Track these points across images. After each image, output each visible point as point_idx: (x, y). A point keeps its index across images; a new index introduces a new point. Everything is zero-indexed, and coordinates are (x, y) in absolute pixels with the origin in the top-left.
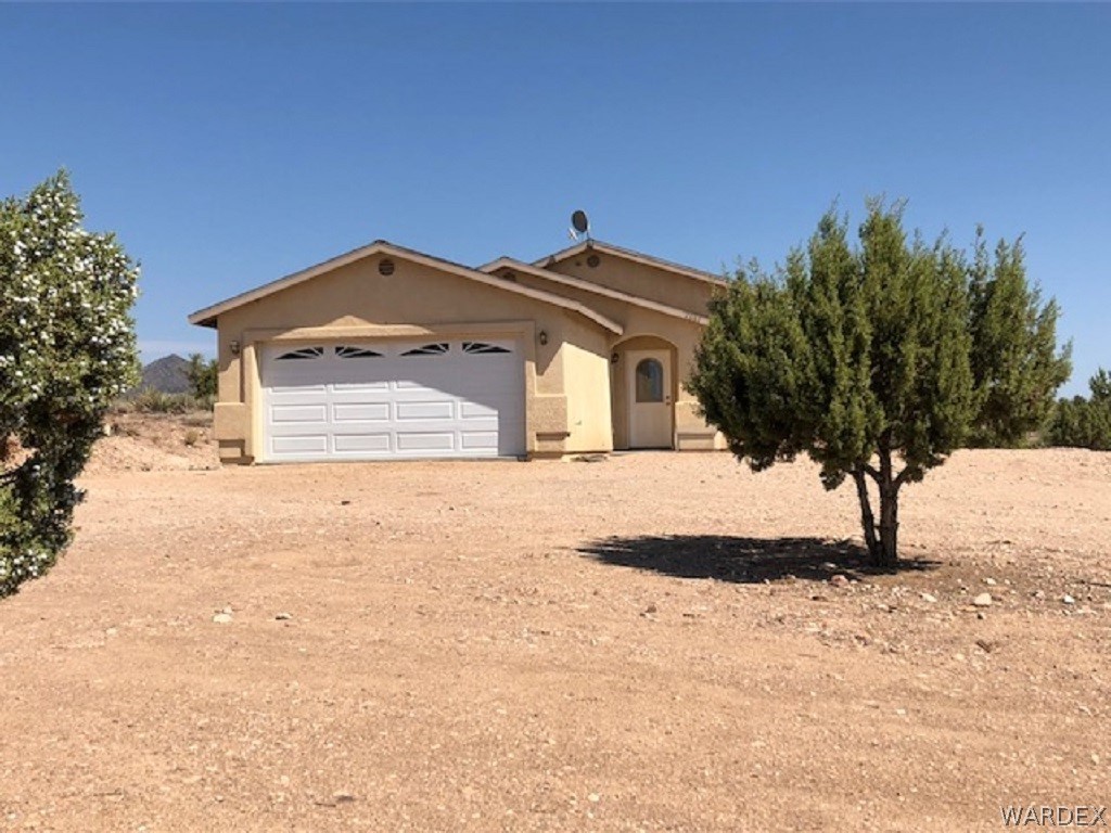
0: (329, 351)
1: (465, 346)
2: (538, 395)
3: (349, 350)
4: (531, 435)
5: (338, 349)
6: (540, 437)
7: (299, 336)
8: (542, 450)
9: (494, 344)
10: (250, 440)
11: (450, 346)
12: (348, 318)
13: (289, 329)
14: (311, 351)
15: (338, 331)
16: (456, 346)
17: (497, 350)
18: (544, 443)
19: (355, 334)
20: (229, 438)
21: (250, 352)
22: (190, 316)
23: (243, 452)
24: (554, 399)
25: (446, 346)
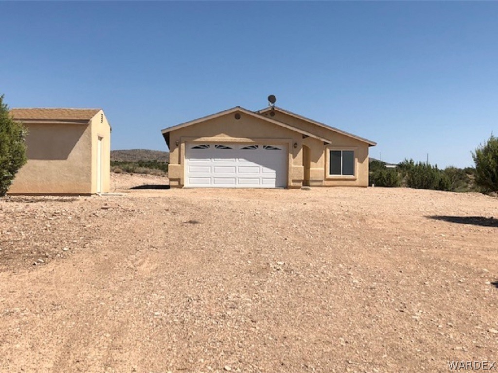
0: (212, 147)
1: (264, 147)
2: (293, 166)
3: (220, 146)
4: (290, 180)
5: (216, 146)
6: (294, 181)
7: (203, 140)
8: (294, 186)
9: (275, 146)
10: (183, 179)
11: (259, 147)
12: (222, 134)
13: (199, 137)
14: (204, 146)
15: (219, 139)
16: (261, 147)
17: (276, 149)
18: (295, 183)
19: (225, 141)
20: (174, 177)
21: (183, 145)
22: (162, 130)
23: (179, 183)
24: (298, 168)
25: (257, 146)
